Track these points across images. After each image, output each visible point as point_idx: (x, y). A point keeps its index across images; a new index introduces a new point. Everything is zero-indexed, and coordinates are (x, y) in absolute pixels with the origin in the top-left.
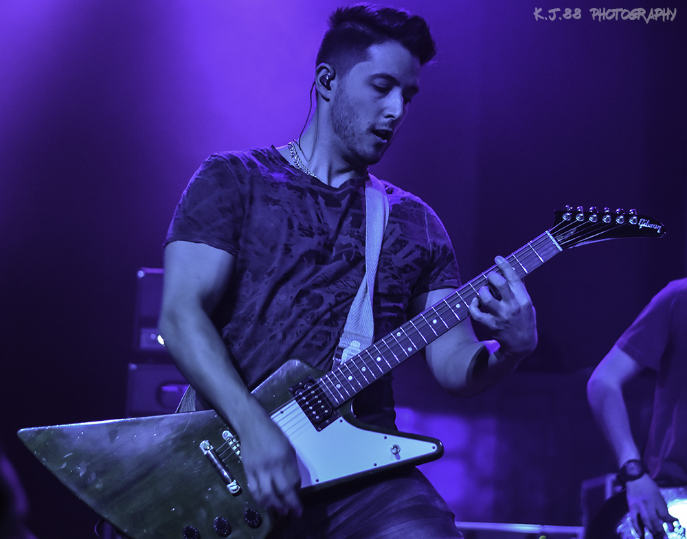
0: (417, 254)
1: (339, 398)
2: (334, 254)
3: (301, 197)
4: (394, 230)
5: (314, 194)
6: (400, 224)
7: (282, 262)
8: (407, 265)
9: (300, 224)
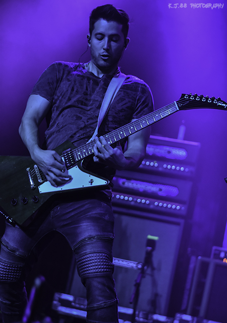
0: (129, 104)
1: (78, 159)
2: (91, 103)
3: (82, 79)
4: (120, 94)
5: (89, 79)
6: (124, 92)
7: (66, 103)
8: (123, 109)
9: (77, 90)
